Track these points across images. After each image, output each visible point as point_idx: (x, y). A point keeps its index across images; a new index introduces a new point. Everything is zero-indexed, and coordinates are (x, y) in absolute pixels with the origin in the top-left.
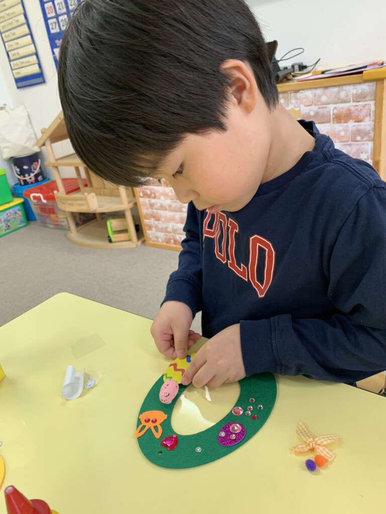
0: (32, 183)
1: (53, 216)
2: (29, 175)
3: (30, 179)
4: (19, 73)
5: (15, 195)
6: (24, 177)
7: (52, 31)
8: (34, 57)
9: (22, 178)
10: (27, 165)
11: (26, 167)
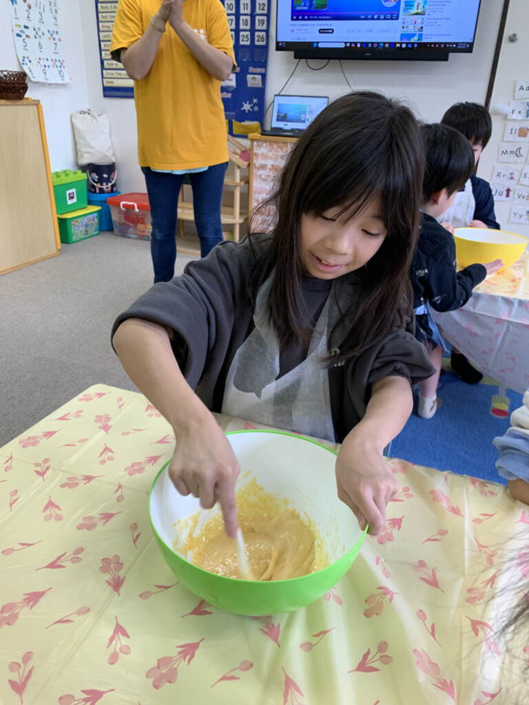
0: (108, 192)
2: (107, 184)
3: (107, 188)
4: (111, 82)
6: (102, 185)
9: (98, 186)
10: (106, 174)
11: (105, 176)
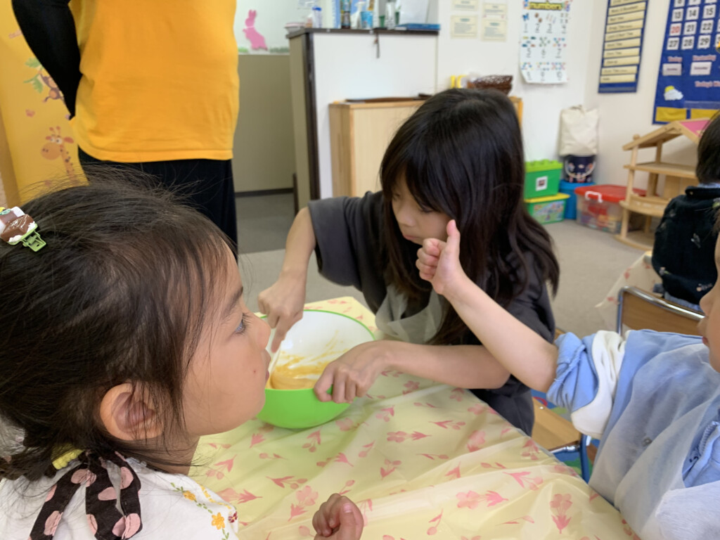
0: (581, 182)
1: (601, 217)
2: (581, 175)
3: (581, 178)
4: (608, 79)
5: (561, 191)
6: (576, 175)
7: (669, 48)
8: (634, 69)
9: (572, 176)
11: (581, 166)
